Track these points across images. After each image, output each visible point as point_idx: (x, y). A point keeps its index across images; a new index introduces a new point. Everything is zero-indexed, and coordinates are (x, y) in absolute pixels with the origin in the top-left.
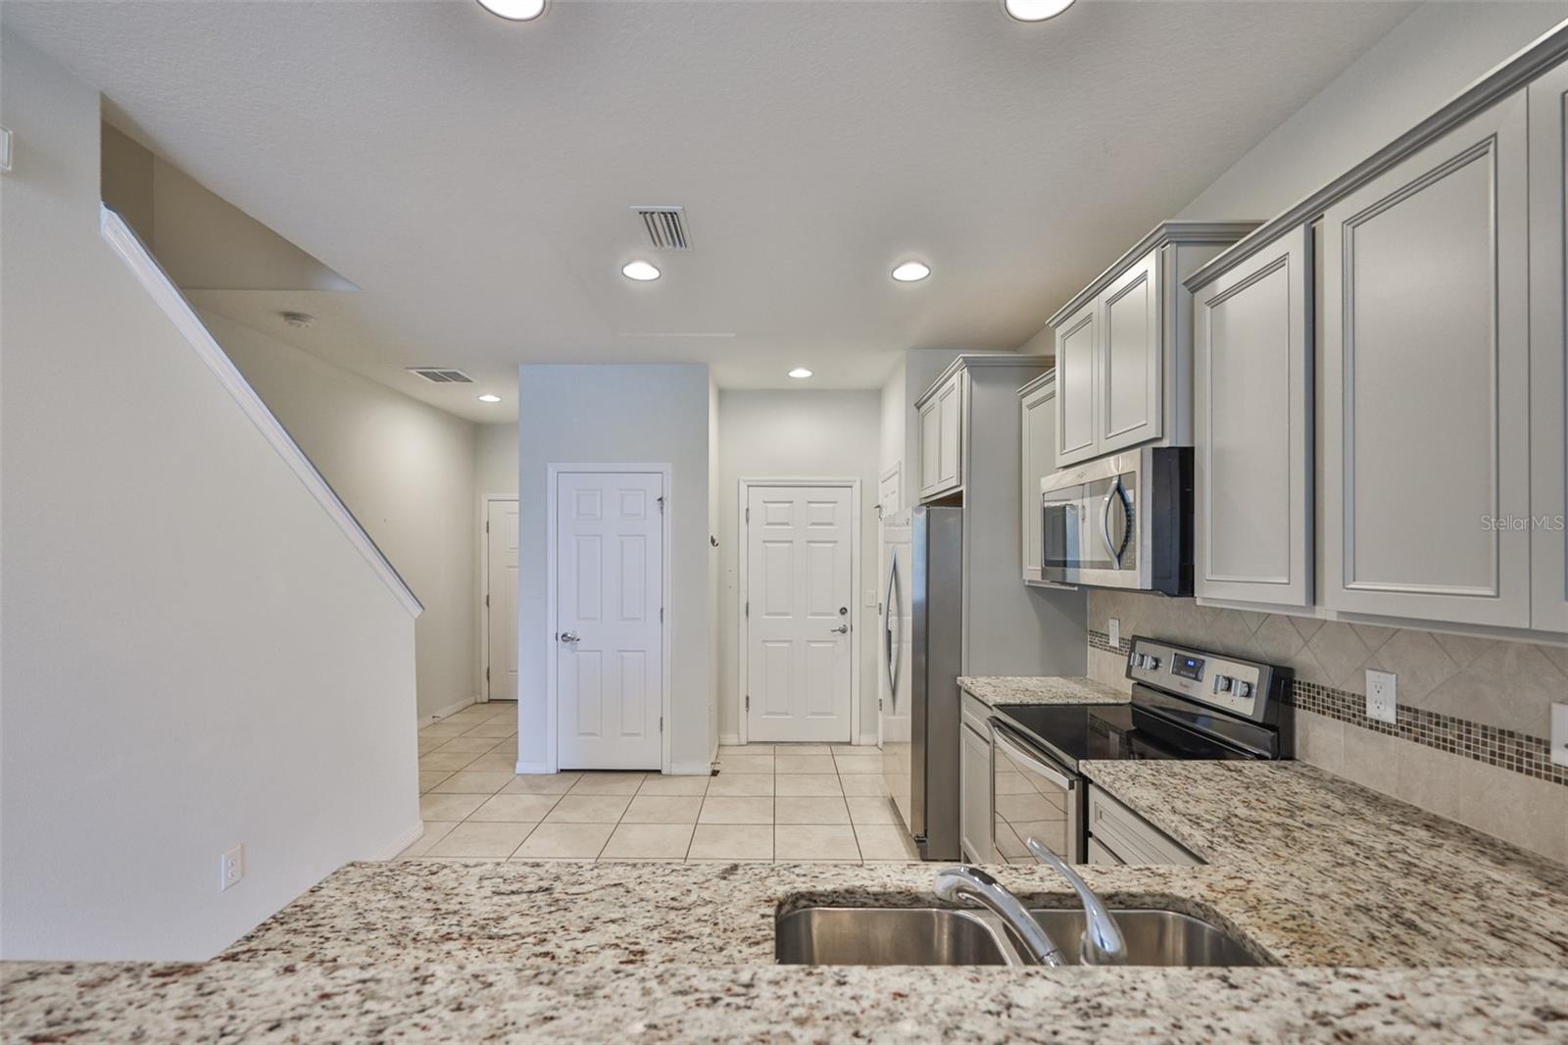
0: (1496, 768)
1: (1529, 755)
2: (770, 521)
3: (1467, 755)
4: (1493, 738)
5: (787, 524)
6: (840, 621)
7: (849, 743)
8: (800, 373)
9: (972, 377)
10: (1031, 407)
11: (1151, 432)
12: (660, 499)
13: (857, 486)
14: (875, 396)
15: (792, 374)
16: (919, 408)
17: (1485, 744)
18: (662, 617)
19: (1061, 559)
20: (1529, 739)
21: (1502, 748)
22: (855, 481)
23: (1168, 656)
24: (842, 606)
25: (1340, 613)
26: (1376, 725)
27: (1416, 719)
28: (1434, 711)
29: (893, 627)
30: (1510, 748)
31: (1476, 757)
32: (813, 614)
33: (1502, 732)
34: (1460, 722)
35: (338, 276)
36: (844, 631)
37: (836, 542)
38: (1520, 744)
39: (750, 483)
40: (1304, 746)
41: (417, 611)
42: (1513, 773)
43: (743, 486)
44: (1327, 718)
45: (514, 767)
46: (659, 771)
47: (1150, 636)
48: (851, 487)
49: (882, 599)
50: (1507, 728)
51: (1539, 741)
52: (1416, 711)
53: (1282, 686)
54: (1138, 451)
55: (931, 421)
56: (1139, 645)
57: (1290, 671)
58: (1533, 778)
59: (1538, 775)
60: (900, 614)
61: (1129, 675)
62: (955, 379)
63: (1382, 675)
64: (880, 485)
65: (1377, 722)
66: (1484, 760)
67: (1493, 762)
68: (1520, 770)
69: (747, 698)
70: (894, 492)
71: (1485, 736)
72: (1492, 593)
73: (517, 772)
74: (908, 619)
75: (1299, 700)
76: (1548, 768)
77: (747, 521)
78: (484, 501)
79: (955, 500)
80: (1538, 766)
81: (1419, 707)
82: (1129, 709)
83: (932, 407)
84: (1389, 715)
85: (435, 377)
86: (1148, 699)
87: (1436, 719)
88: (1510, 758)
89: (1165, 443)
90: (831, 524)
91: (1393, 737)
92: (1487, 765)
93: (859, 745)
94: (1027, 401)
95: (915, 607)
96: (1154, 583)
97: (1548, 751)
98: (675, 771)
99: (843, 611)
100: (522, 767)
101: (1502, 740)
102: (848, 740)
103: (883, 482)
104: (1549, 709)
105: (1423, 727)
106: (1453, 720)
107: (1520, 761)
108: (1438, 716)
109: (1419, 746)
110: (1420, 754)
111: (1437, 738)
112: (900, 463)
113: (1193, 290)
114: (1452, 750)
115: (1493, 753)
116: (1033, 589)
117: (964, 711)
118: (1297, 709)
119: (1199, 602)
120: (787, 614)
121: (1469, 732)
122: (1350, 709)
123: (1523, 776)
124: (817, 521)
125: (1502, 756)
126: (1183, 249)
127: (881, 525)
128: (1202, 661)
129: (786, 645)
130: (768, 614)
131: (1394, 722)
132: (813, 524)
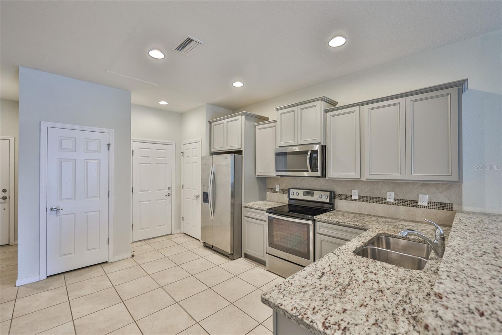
0: (377, 204)
1: (383, 201)
2: (142, 155)
3: (372, 203)
4: (377, 199)
5: (149, 157)
6: (168, 192)
7: (171, 234)
8: (163, 103)
9: (246, 118)
10: (259, 129)
11: (319, 141)
12: (108, 144)
13: (174, 145)
15: (160, 103)
16: (210, 123)
17: (375, 200)
18: (109, 195)
20: (383, 198)
21: (378, 200)
22: (173, 143)
23: (301, 192)
24: (168, 187)
25: (367, 179)
26: (354, 200)
27: (362, 198)
28: (366, 196)
30: (380, 200)
31: (374, 203)
32: (158, 190)
33: (378, 198)
34: (371, 197)
36: (169, 195)
37: (166, 164)
38: (381, 199)
39: (134, 141)
40: (337, 207)
42: (380, 204)
44: (343, 201)
45: (15, 284)
46: (106, 262)
48: (172, 145)
50: (379, 197)
51: (384, 198)
52: (362, 196)
53: (333, 195)
56: (291, 190)
57: (334, 192)
58: (383, 204)
59: (384, 204)
61: (288, 197)
63: (356, 191)
65: (354, 199)
66: (375, 203)
67: (377, 203)
68: (381, 203)
69: (133, 225)
70: (195, 148)
71: (375, 199)
72: (399, 174)
73: (16, 286)
75: (336, 198)
76: (386, 202)
77: (133, 154)
80: (384, 202)
81: (363, 195)
83: (221, 123)
84: (357, 198)
86: (293, 202)
87: (367, 197)
88: (380, 202)
89: (322, 144)
90: (165, 158)
91: (357, 202)
92: (376, 204)
93: (174, 234)
94: (259, 127)
97: (386, 200)
98: (115, 260)
101: (378, 199)
102: (171, 233)
103: (185, 144)
104: (386, 193)
105: (364, 199)
106: (369, 197)
107: (381, 202)
108: (366, 197)
109: (363, 202)
110: (363, 204)
111: (366, 201)
112: (201, 139)
113: (327, 112)
114: (369, 202)
115: (377, 201)
118: (335, 200)
119: (327, 179)
120: (149, 191)
121: (372, 199)
122: (348, 197)
123: (382, 204)
124: (160, 156)
125: (378, 202)
126: (324, 102)
128: (313, 192)
129: (148, 202)
130: (141, 191)
131: (358, 199)
132: (158, 157)
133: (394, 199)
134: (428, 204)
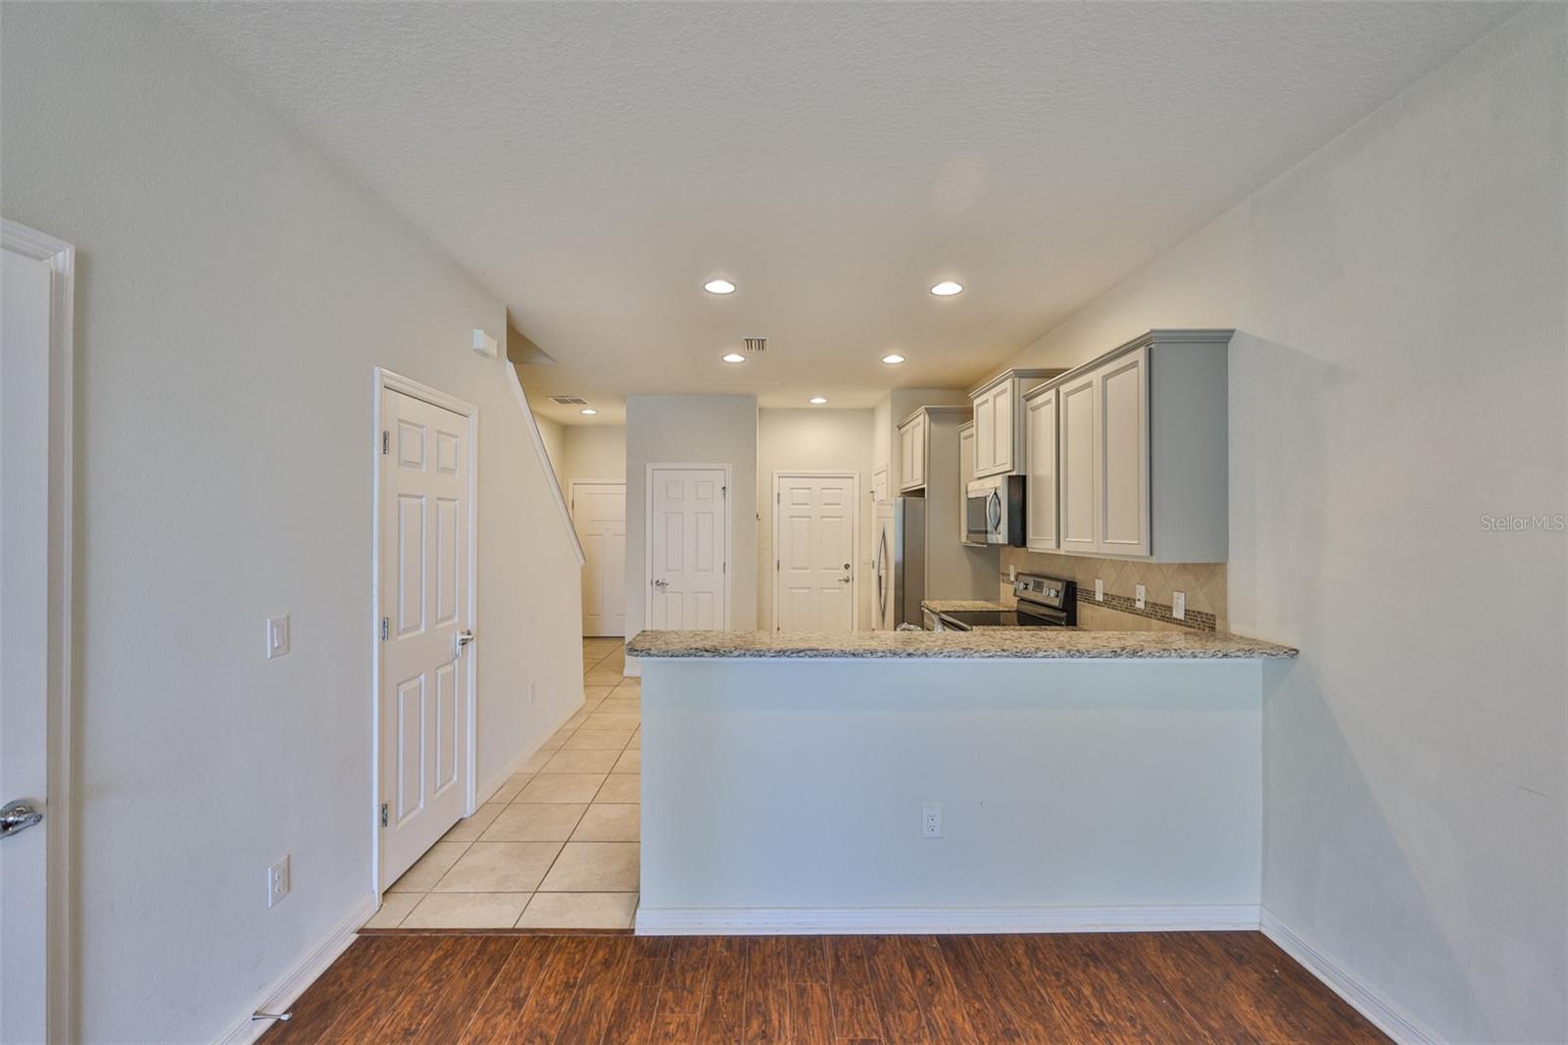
1: (1132, 606)
2: (795, 502)
4: (1124, 602)
5: (806, 504)
6: (845, 574)
8: (819, 401)
9: (931, 420)
11: (1008, 467)
12: (724, 488)
13: (857, 477)
14: (871, 412)
15: (813, 401)
16: (900, 429)
17: (1123, 605)
19: (984, 529)
20: (1132, 599)
22: (855, 474)
23: (1031, 581)
24: (846, 564)
25: (1066, 552)
26: (1098, 604)
27: (1108, 598)
28: (1112, 593)
29: (883, 573)
30: (1127, 604)
31: (1122, 611)
32: (825, 570)
33: (1125, 598)
35: (546, 355)
36: (847, 581)
37: (841, 517)
39: (781, 474)
40: (1082, 619)
41: (583, 562)
42: (1128, 614)
43: (776, 477)
44: (1086, 604)
45: (622, 672)
47: (1027, 572)
48: (853, 478)
49: (875, 557)
50: (1127, 596)
53: (1070, 590)
54: (1000, 476)
55: (907, 438)
56: (1020, 577)
57: (1075, 583)
60: (887, 569)
61: (1015, 595)
62: (921, 418)
63: (1100, 580)
64: (874, 477)
65: (1098, 602)
68: (1130, 612)
70: (883, 484)
73: (625, 675)
74: (892, 572)
75: (1077, 597)
76: (1136, 610)
77: (779, 501)
78: (571, 485)
79: (920, 493)
81: (1108, 593)
82: (1016, 614)
83: (907, 431)
84: (1101, 598)
85: (561, 401)
86: (1023, 605)
87: (1113, 597)
88: (1128, 609)
89: (1014, 473)
90: (838, 504)
91: (1102, 608)
94: (963, 434)
95: (896, 564)
96: (1009, 541)
99: (847, 566)
100: (626, 673)
103: (877, 474)
104: (1136, 587)
105: (1110, 601)
106: (1117, 597)
109: (1109, 610)
110: (1109, 613)
111: (1113, 605)
112: (887, 465)
113: (1027, 400)
114: (1116, 609)
116: (967, 547)
117: (926, 621)
118: (1076, 601)
119: (1030, 550)
120: (806, 569)
121: (1120, 601)
122: (1091, 597)
124: (828, 502)
125: (1126, 608)
126: (1022, 380)
127: (874, 505)
128: (1043, 583)
129: (806, 591)
130: (793, 569)
131: (1102, 600)
132: (826, 504)
133: (1146, 602)
134: (1186, 614)
